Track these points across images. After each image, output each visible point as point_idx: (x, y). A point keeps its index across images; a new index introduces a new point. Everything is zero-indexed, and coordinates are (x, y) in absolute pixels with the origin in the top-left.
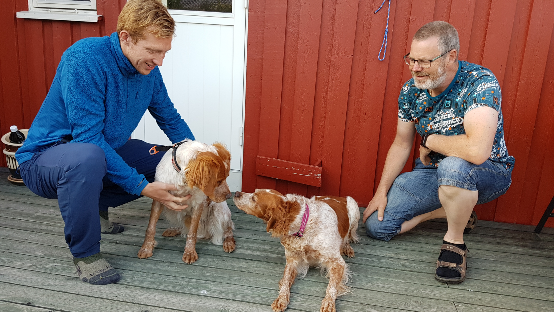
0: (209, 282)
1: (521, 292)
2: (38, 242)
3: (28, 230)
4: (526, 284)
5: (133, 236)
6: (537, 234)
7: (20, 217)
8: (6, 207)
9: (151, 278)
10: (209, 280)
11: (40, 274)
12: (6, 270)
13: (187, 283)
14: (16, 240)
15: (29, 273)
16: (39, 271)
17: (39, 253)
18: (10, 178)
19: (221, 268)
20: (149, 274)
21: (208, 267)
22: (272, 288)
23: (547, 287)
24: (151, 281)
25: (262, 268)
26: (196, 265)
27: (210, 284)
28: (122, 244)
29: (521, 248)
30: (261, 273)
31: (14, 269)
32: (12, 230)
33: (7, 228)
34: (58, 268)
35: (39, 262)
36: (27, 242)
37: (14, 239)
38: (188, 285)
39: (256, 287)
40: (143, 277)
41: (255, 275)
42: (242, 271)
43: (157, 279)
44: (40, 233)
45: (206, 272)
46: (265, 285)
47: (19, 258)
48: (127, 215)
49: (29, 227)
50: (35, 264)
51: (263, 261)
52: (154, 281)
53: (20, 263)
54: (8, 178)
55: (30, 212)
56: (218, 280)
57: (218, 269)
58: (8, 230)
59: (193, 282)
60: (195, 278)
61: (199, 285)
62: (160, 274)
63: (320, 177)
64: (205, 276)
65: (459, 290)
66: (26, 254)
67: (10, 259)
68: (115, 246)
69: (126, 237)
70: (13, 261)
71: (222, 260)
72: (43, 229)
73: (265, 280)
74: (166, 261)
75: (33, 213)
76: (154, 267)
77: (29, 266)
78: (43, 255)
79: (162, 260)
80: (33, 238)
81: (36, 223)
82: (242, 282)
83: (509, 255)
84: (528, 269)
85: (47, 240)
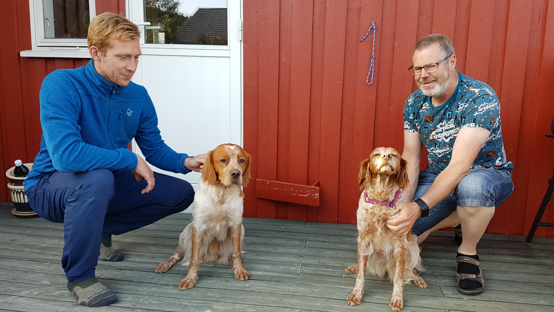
0: (213, 302)
1: (513, 298)
2: (44, 271)
3: (34, 260)
4: (518, 290)
5: (137, 262)
6: (529, 244)
7: (25, 249)
8: (12, 240)
9: (156, 301)
10: (213, 300)
11: (48, 301)
12: (14, 299)
13: (192, 304)
14: (23, 270)
15: (36, 301)
16: (46, 298)
17: (45, 282)
18: (14, 212)
19: (224, 288)
20: (154, 297)
21: (211, 288)
22: (274, 305)
23: (538, 292)
24: (156, 304)
25: (265, 287)
26: (200, 287)
27: (214, 304)
28: (126, 270)
29: (513, 257)
30: (263, 291)
31: (22, 297)
32: (18, 261)
33: (13, 259)
34: (65, 295)
35: (46, 290)
36: (33, 271)
37: (20, 270)
38: (192, 306)
39: (258, 304)
40: (149, 300)
41: (257, 293)
42: (245, 291)
43: (162, 301)
44: (46, 263)
45: (210, 293)
46: (268, 303)
47: (26, 287)
48: (130, 242)
49: (34, 257)
50: (43, 292)
51: (265, 280)
52: (159, 304)
53: (27, 292)
54: (13, 212)
55: (35, 243)
56: (222, 300)
57: (221, 290)
58: (15, 261)
59: (197, 303)
60: (199, 299)
61: (203, 306)
62: (165, 297)
63: (318, 197)
64: (208, 297)
65: (454, 299)
66: (33, 283)
67: (17, 288)
68: (120, 272)
69: (130, 263)
70: (21, 290)
71: (225, 281)
72: (49, 258)
73: (267, 298)
74: (170, 284)
75: (38, 244)
76: (159, 290)
77: (36, 295)
78: (50, 283)
79: (166, 284)
80: (39, 267)
81: (42, 254)
82: (245, 300)
83: (502, 264)
84: (520, 276)
85: (54, 269)
